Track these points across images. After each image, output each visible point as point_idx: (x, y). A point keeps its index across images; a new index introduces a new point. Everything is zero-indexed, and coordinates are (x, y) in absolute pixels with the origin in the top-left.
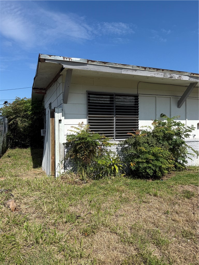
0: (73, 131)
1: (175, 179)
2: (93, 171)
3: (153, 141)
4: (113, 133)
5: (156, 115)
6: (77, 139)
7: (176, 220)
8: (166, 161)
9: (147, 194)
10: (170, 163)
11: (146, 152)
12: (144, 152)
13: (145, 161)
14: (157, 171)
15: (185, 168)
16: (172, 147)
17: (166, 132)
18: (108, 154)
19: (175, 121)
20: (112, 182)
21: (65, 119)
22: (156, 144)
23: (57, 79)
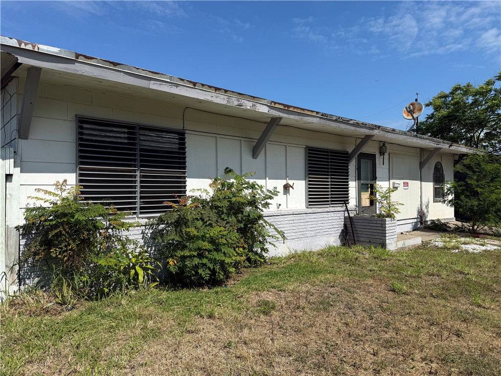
0: (42, 199)
1: (248, 283)
2: (87, 282)
3: (211, 215)
4: (135, 203)
5: (217, 170)
6: (51, 216)
7: (243, 356)
8: (232, 250)
9: (195, 315)
10: (238, 254)
11: (198, 238)
12: (194, 236)
13: (195, 254)
14: (218, 270)
15: (265, 261)
16: (242, 225)
17: (234, 199)
18: (123, 245)
19: (247, 180)
20: (130, 302)
21: (21, 172)
22: (217, 221)
23: (6, 85)
